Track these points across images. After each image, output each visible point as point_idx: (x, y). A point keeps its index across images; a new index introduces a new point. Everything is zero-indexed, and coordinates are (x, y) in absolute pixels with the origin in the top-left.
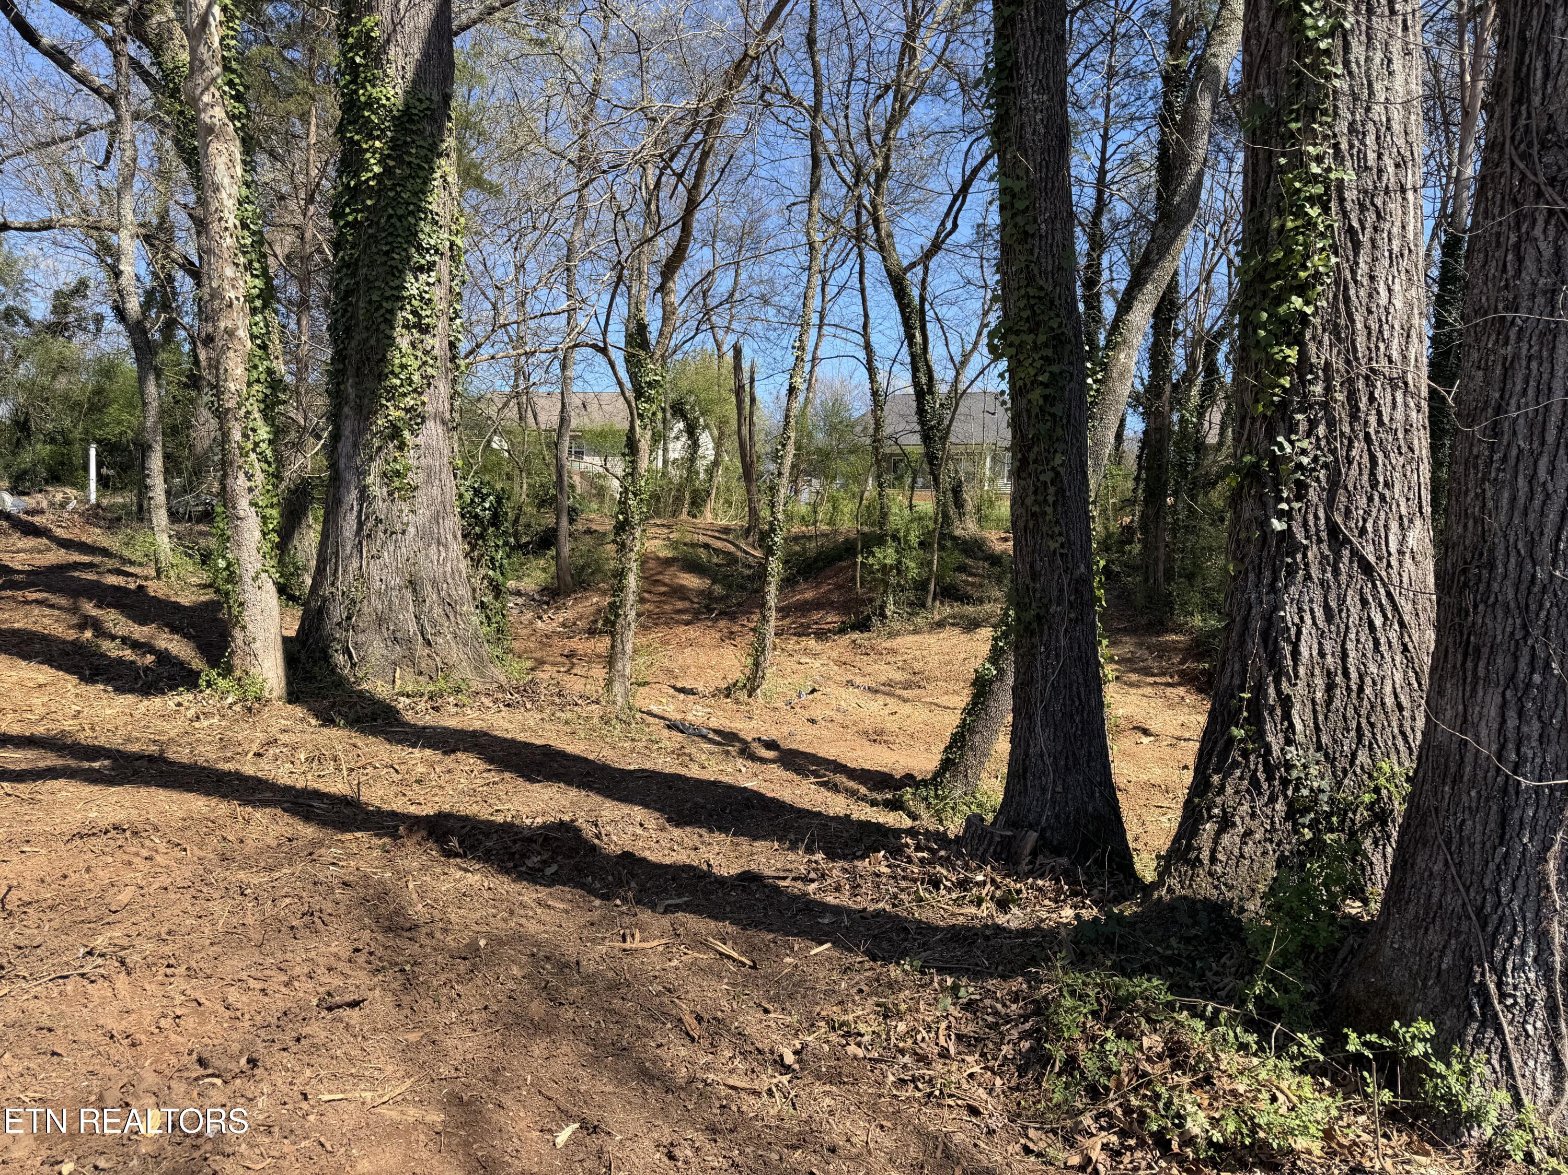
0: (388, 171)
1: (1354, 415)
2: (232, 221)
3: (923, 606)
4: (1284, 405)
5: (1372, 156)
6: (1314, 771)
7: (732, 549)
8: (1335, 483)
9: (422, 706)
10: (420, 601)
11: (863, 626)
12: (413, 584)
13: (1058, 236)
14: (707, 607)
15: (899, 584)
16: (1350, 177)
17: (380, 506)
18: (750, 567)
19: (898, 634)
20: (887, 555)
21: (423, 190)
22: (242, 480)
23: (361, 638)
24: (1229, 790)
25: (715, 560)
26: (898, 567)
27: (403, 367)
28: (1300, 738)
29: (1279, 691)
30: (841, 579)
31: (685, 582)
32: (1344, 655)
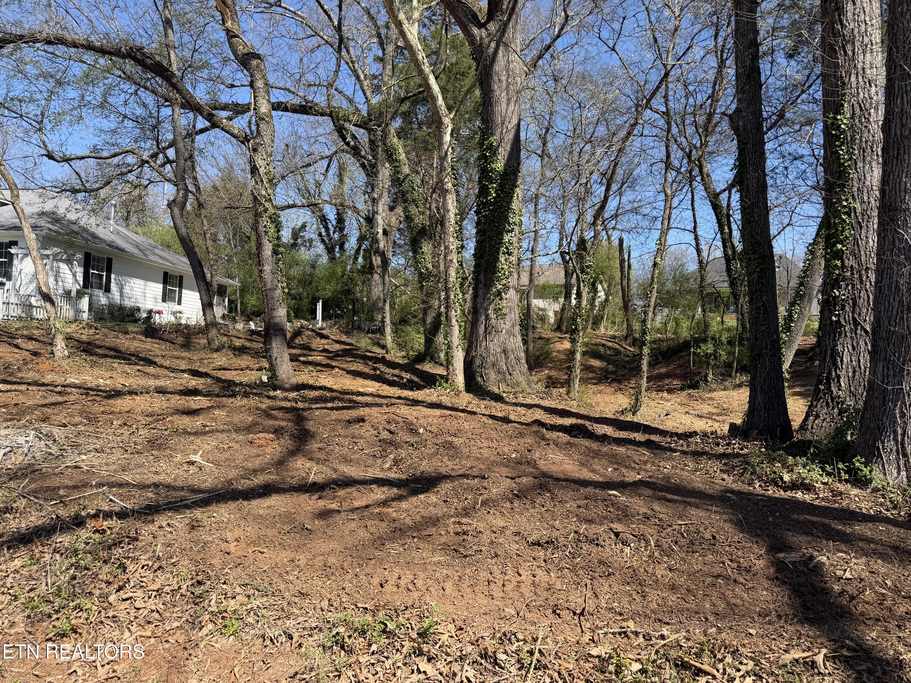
0: (498, 195)
1: (861, 282)
2: (453, 222)
3: (730, 376)
4: (837, 279)
5: (866, 198)
6: (848, 399)
7: (618, 347)
8: (855, 304)
9: (511, 396)
10: (507, 358)
11: (695, 386)
12: (505, 351)
13: (762, 221)
14: (605, 376)
15: (715, 364)
16: (858, 206)
17: (493, 321)
18: (628, 356)
19: (715, 390)
20: (709, 348)
21: (510, 202)
22: (453, 312)
23: (487, 371)
24: (819, 406)
25: (608, 352)
26: (716, 357)
27: (502, 269)
28: (843, 388)
29: (836, 373)
30: (681, 361)
31: (593, 364)
32: (859, 361)
